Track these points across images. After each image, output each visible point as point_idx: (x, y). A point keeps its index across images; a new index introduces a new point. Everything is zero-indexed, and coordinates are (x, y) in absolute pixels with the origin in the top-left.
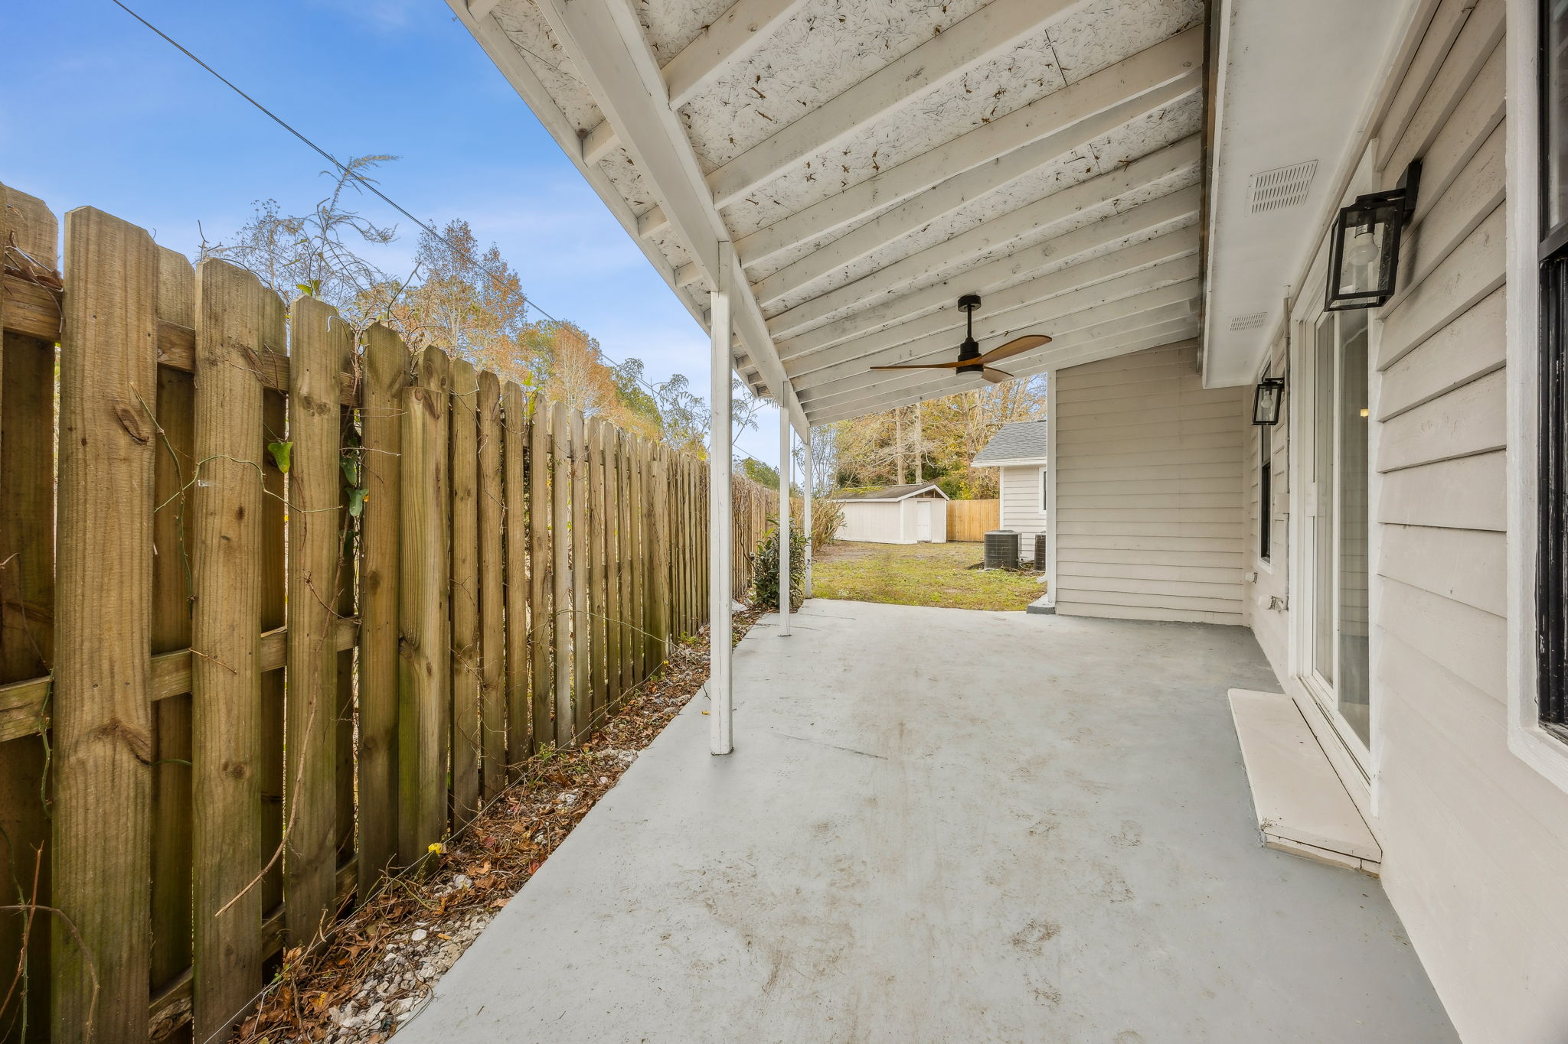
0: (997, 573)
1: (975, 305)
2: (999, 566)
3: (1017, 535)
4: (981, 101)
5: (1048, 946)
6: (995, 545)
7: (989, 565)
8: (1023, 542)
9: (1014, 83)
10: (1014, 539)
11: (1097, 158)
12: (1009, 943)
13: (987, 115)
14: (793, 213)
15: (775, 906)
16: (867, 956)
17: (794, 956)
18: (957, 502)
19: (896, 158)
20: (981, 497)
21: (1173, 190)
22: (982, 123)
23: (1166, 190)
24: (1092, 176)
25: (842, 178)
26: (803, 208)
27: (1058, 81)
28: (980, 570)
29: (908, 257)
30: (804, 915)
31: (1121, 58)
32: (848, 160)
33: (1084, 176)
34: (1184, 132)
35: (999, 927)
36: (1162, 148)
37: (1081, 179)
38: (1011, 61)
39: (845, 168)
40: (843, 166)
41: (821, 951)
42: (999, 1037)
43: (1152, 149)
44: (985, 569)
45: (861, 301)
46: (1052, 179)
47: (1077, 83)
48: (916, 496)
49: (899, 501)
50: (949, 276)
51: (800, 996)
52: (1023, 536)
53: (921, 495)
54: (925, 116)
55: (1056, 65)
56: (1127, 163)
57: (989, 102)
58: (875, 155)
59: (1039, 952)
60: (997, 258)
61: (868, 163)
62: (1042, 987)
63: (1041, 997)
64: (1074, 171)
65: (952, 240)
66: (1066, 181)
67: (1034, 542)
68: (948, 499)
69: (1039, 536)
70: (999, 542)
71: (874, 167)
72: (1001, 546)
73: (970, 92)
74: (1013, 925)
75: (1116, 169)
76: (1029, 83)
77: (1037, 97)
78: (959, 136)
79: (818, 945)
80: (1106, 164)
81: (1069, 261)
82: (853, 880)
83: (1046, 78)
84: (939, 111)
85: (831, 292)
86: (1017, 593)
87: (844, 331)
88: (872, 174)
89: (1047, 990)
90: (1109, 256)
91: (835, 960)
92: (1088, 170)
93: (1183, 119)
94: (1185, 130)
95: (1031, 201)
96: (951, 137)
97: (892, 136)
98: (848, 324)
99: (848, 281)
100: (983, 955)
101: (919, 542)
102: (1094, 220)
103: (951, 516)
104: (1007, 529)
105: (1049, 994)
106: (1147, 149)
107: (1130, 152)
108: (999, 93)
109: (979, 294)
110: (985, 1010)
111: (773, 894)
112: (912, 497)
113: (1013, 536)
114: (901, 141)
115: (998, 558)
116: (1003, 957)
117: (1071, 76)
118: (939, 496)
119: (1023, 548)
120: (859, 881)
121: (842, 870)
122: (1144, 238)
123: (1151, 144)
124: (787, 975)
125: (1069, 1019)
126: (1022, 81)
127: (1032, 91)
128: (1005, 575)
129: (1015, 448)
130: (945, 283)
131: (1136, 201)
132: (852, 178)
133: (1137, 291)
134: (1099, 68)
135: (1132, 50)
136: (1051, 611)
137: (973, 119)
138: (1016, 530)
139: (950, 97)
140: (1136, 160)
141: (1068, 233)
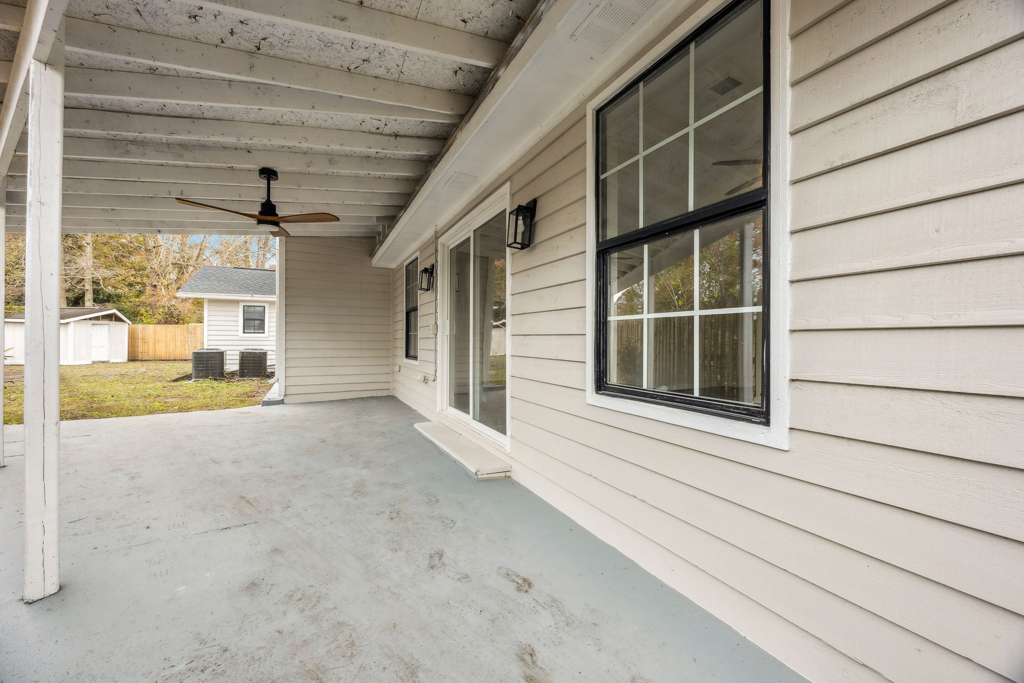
0: (207, 383)
1: (274, 177)
2: (207, 377)
3: (223, 352)
4: (353, 58)
5: (444, 559)
6: (203, 361)
7: (196, 377)
8: (228, 357)
9: (376, 61)
10: (221, 355)
11: (386, 125)
12: (429, 570)
13: (352, 67)
14: (149, 31)
15: (271, 652)
16: (370, 627)
17: (323, 663)
18: (140, 326)
19: (276, 52)
20: (166, 323)
21: (404, 158)
22: (346, 70)
23: (401, 157)
24: (378, 132)
25: (223, 36)
26: (164, 33)
27: (396, 76)
28: (187, 382)
29: (232, 120)
30: (303, 640)
31: (425, 85)
32: (239, 28)
33: (374, 130)
34: (424, 135)
35: (419, 567)
36: (413, 137)
37: (372, 131)
38: (383, 50)
39: (232, 31)
40: (232, 29)
41: (339, 647)
42: (464, 606)
43: (409, 135)
44: (193, 380)
45: (175, 137)
46: (358, 123)
47: (403, 83)
48: (90, 319)
49: (67, 323)
50: (254, 148)
51: (353, 677)
52: (228, 353)
53: (97, 318)
54: (318, 41)
55: (401, 67)
56: (396, 136)
57: (358, 61)
58: (264, 39)
59: (444, 565)
60: (296, 151)
61: (254, 41)
62: (459, 576)
63: (462, 580)
64: (371, 125)
65: (276, 126)
66: (365, 127)
67: (238, 357)
68: (130, 323)
69: (243, 353)
70: (207, 358)
71: (256, 47)
72: (209, 361)
73: (352, 48)
74: (424, 563)
75: (390, 135)
76: (383, 67)
77: (381, 76)
78: (328, 67)
79: (333, 646)
80: (387, 130)
81: (335, 172)
82: (314, 599)
83: (392, 70)
84: (329, 44)
85: (134, 113)
86: (235, 395)
87: (127, 153)
88: (251, 49)
89: (462, 576)
90: (357, 177)
91: (353, 644)
92: (378, 128)
93: (428, 128)
94: (426, 134)
95: (340, 128)
96: (323, 64)
97: (287, 37)
98: (133, 148)
99: (160, 112)
100: (424, 582)
101: (94, 363)
102: (362, 155)
103: (133, 339)
104: (210, 347)
105: (464, 577)
106: (407, 134)
107: (400, 130)
108: (366, 60)
109: (278, 170)
110: (448, 601)
111: (259, 648)
112: (86, 319)
113: (220, 353)
114: (290, 44)
115: (206, 370)
116: (433, 577)
117: (403, 77)
118: (118, 319)
119: (228, 362)
120: (319, 597)
121: (300, 599)
122: (377, 176)
123: (410, 133)
124: (331, 676)
125: (479, 580)
126: (380, 63)
127: (381, 72)
128: (215, 384)
129: (217, 285)
130: (249, 152)
131: (387, 156)
132: (231, 41)
133: (362, 203)
134: (415, 83)
135: (431, 86)
136: (282, 402)
137: (343, 64)
138: (222, 349)
139: (340, 42)
140: (400, 136)
141: (346, 156)
